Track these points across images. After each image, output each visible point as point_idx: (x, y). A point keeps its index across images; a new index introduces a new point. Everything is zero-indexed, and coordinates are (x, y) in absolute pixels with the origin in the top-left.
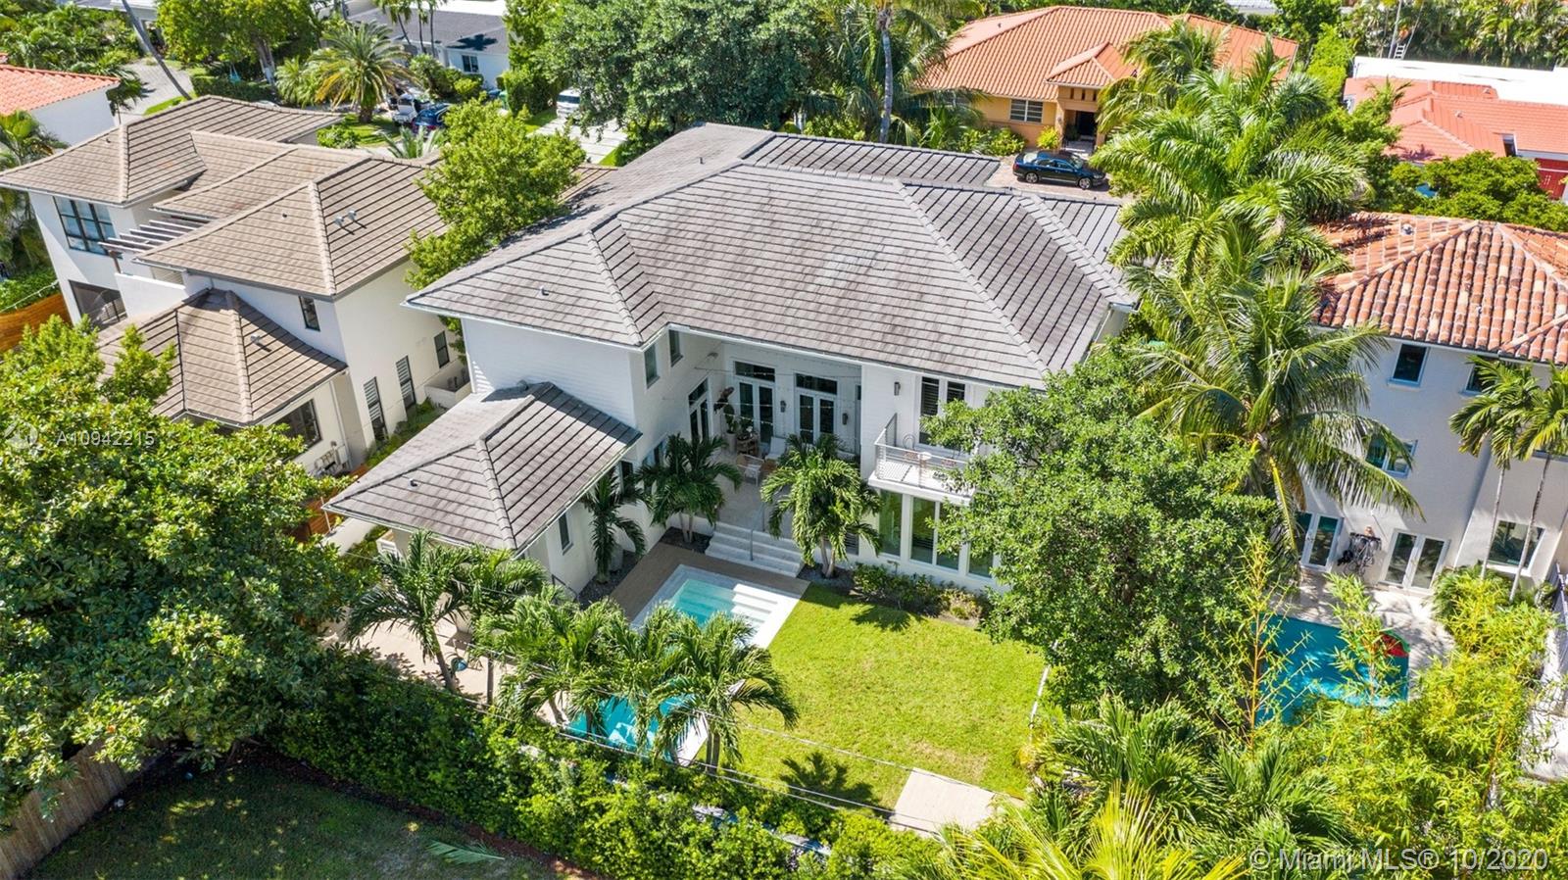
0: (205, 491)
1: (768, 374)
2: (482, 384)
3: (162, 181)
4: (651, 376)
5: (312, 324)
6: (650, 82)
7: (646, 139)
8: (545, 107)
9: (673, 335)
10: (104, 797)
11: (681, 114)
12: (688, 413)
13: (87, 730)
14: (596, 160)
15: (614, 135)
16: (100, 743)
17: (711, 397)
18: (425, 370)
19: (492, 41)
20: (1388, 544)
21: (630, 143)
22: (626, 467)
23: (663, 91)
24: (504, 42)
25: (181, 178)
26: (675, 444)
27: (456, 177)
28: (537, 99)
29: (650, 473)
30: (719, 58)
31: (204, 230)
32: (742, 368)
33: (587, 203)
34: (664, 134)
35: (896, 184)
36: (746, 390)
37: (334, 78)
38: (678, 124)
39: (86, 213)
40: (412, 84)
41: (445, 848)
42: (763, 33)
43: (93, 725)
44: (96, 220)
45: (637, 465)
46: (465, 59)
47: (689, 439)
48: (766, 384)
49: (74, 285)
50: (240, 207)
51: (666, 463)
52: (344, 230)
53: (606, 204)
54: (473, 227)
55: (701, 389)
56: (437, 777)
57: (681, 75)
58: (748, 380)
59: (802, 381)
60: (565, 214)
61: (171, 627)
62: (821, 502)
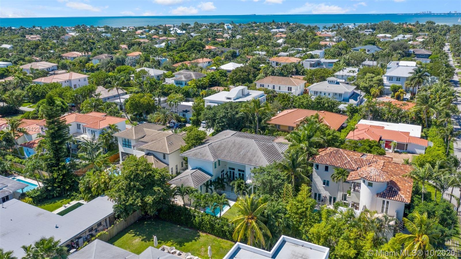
0: (159, 174)
1: (234, 169)
2: (190, 168)
3: (140, 136)
4: (215, 167)
5: (164, 158)
6: (219, 123)
7: (217, 132)
8: (199, 124)
9: (219, 161)
10: (136, 220)
11: (223, 128)
12: (221, 174)
13: (146, 199)
14: (208, 135)
15: (212, 131)
16: (148, 201)
17: (225, 172)
18: (179, 167)
19: (189, 111)
20: (328, 198)
21: (214, 132)
22: (211, 181)
23: (220, 124)
24: (191, 111)
25: (143, 136)
26: (218, 178)
27: (188, 137)
28: (197, 123)
29: (215, 182)
30: (230, 119)
31: (148, 144)
32: (230, 168)
33: (207, 142)
34: (220, 131)
35: (253, 140)
36: (230, 172)
37: (159, 118)
38: (223, 130)
39: (127, 141)
40: (173, 119)
41: (183, 228)
42: (237, 116)
43: (147, 199)
44: (128, 142)
45: (212, 181)
46: (183, 114)
47: (221, 177)
48: (233, 171)
49: (122, 152)
50: (153, 141)
51: (217, 181)
52: (170, 144)
53: (210, 142)
54: (190, 144)
55: (223, 171)
56: (182, 218)
57: (224, 122)
58: (231, 170)
59: (239, 170)
60: (204, 143)
61: (156, 188)
62: (239, 186)
